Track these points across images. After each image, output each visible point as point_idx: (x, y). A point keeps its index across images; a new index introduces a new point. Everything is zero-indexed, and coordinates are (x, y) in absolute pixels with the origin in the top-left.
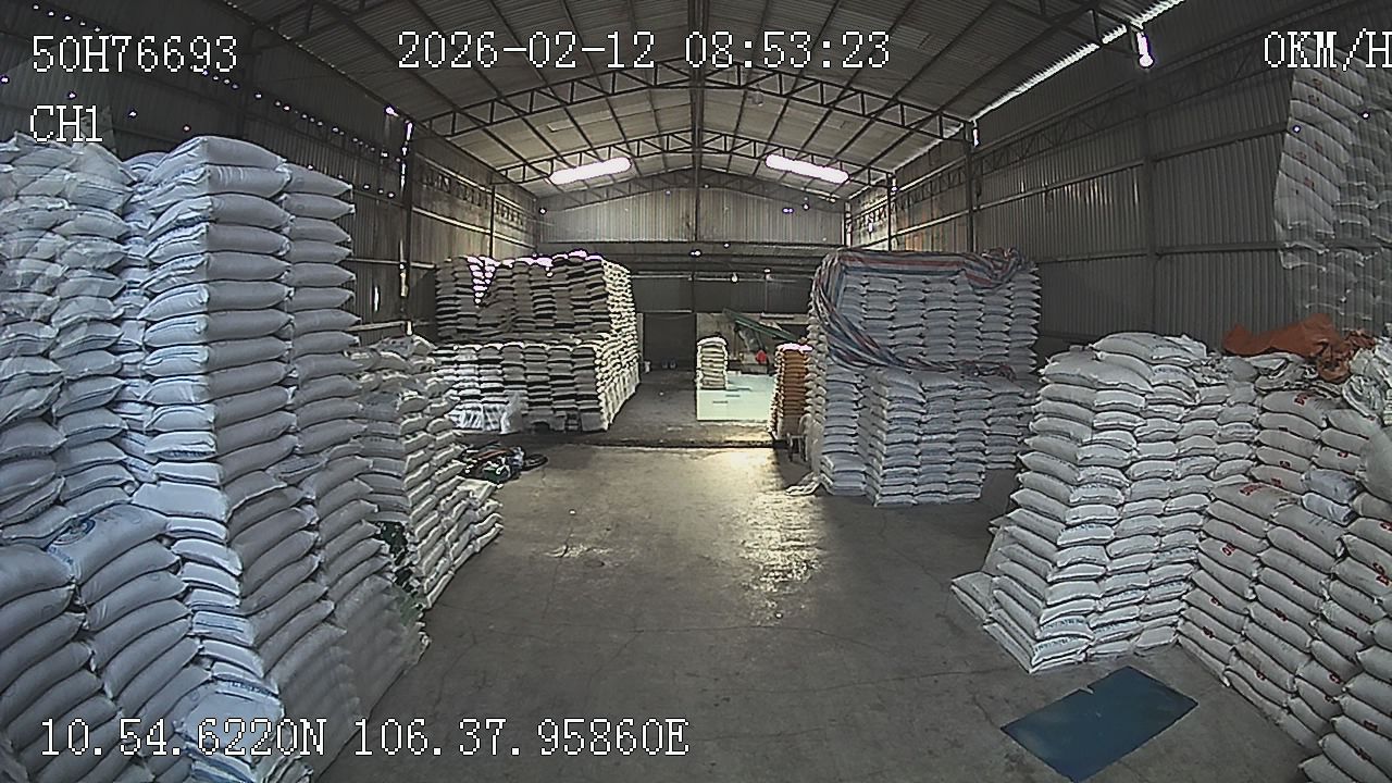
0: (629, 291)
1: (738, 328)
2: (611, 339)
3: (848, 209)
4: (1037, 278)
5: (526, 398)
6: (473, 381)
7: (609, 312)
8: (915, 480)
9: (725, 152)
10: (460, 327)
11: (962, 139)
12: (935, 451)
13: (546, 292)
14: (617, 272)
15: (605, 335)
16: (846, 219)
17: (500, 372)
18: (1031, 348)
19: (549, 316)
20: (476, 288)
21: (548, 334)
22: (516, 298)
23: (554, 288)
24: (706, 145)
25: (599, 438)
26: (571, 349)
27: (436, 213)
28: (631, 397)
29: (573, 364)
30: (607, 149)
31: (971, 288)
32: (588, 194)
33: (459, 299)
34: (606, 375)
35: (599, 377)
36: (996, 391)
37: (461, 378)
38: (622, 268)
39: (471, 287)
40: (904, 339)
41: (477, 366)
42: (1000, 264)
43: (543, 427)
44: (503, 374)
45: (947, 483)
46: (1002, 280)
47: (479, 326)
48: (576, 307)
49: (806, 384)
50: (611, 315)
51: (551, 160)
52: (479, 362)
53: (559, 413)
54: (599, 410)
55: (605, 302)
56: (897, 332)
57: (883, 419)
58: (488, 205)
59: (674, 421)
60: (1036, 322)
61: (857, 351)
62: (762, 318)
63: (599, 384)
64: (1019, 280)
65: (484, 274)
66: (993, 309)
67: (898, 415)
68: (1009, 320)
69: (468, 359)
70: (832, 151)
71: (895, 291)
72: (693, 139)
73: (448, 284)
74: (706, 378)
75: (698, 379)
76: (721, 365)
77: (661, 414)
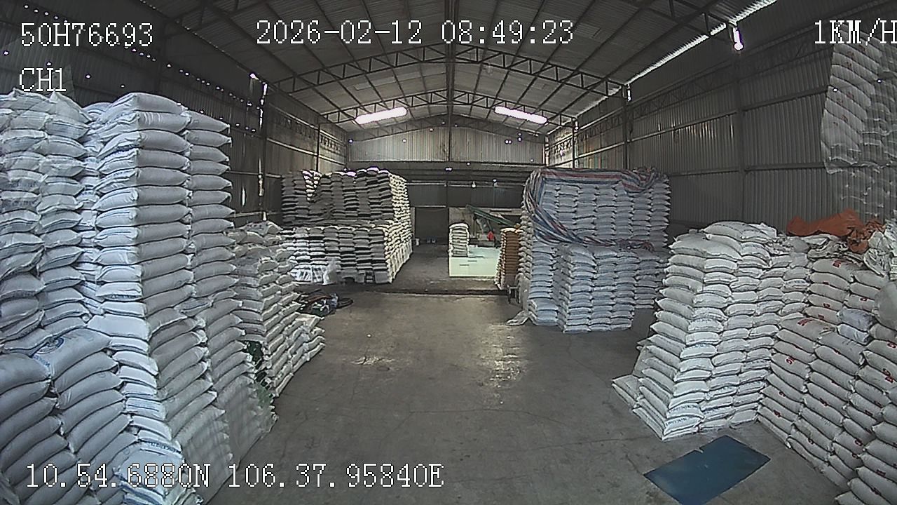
0: (406, 193)
1: (476, 217)
2: (394, 224)
3: (547, 141)
4: (668, 186)
5: (339, 262)
6: (306, 250)
7: (393, 207)
8: (590, 316)
9: (468, 104)
10: (297, 216)
11: (620, 97)
12: (602, 297)
13: (353, 193)
14: (398, 181)
15: (390, 222)
16: (545, 148)
17: (323, 245)
18: (664, 231)
19: (354, 209)
20: (308, 191)
21: (354, 221)
22: (333, 197)
23: (358, 191)
24: (456, 100)
25: (387, 288)
26: (369, 231)
27: (282, 142)
28: (407, 262)
29: (370, 240)
30: (392, 101)
31: (626, 193)
32: (380, 130)
33: (296, 198)
34: (391, 247)
35: (386, 248)
36: (641, 259)
37: (298, 249)
38: (401, 178)
39: (305, 190)
40: (583, 225)
41: (308, 241)
42: (644, 177)
43: (350, 281)
44: (325, 246)
45: (610, 318)
46: (645, 187)
47: (309, 215)
48: (372, 203)
49: (520, 254)
50: (394, 209)
51: (356, 108)
52: (310, 238)
53: (361, 272)
54: (386, 270)
55: (390, 200)
56: (578, 220)
57: (569, 276)
58: (315, 137)
59: (434, 277)
60: (667, 214)
61: (552, 233)
62: (491, 211)
63: (386, 253)
64: (657, 187)
65: (313, 182)
66: (640, 206)
67: (579, 274)
68: (650, 213)
69: (303, 236)
70: (537, 103)
71: (577, 194)
72: (448, 95)
73: (289, 188)
74: (455, 250)
75: (450, 250)
76: (465, 241)
77: (426, 273)
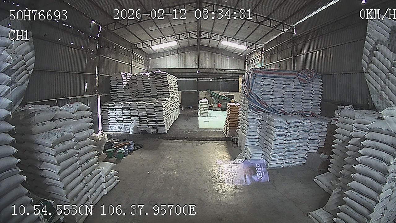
0: (177, 84)
1: (212, 96)
2: (169, 100)
3: (247, 58)
4: (322, 80)
5: (139, 121)
6: (121, 115)
7: (169, 91)
8: (283, 158)
9: (208, 38)
10: (118, 96)
11: (290, 32)
12: (291, 147)
13: (148, 84)
14: (172, 78)
15: (167, 99)
16: (246, 62)
17: (130, 112)
18: (319, 105)
19: (149, 92)
20: (124, 83)
21: (148, 99)
22: (138, 86)
23: (150, 83)
24: (202, 36)
25: (164, 136)
26: (154, 104)
27: (111, 57)
28: (176, 119)
29: (155, 109)
30: (169, 37)
31: (300, 84)
32: (164, 53)
33: (118, 86)
34: (167, 113)
35: (164, 114)
36: (313, 123)
37: (116, 114)
38: (174, 76)
39: (122, 83)
40: (277, 102)
41: (122, 110)
42: (309, 75)
43: (144, 132)
44: (131, 113)
45: (294, 158)
46: (311, 81)
47: (124, 96)
48: (158, 89)
49: (238, 118)
50: (170, 92)
51: (151, 41)
52: (123, 108)
53: (150, 127)
54: (164, 126)
55: (168, 88)
56: (273, 100)
57: (272, 135)
58: (130, 56)
59: (190, 129)
60: (321, 96)
61: (260, 107)
62: (219, 93)
63: (164, 117)
64: (316, 81)
65: (127, 78)
66: (307, 91)
67: (278, 133)
68: (312, 95)
69: (119, 108)
70: (243, 38)
71: (273, 84)
72: (198, 34)
73: (114, 81)
74: (201, 113)
75: (199, 113)
76: (206, 108)
77: (186, 126)
